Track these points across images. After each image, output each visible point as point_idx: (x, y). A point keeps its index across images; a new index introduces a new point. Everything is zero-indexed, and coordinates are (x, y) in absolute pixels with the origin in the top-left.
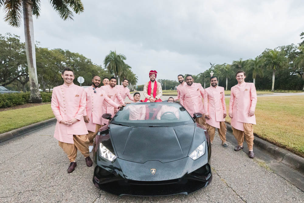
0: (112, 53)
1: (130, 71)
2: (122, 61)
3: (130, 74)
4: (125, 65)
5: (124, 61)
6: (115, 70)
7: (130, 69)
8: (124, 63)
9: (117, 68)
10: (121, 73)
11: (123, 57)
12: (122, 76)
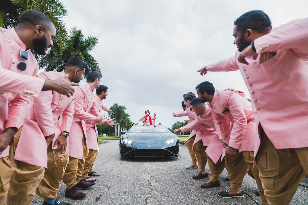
0: (115, 104)
1: (129, 118)
2: (123, 111)
3: (129, 122)
4: (125, 114)
5: (124, 110)
6: (116, 118)
7: (129, 117)
8: (124, 112)
9: (118, 116)
10: (121, 121)
11: (124, 108)
12: (121, 123)
